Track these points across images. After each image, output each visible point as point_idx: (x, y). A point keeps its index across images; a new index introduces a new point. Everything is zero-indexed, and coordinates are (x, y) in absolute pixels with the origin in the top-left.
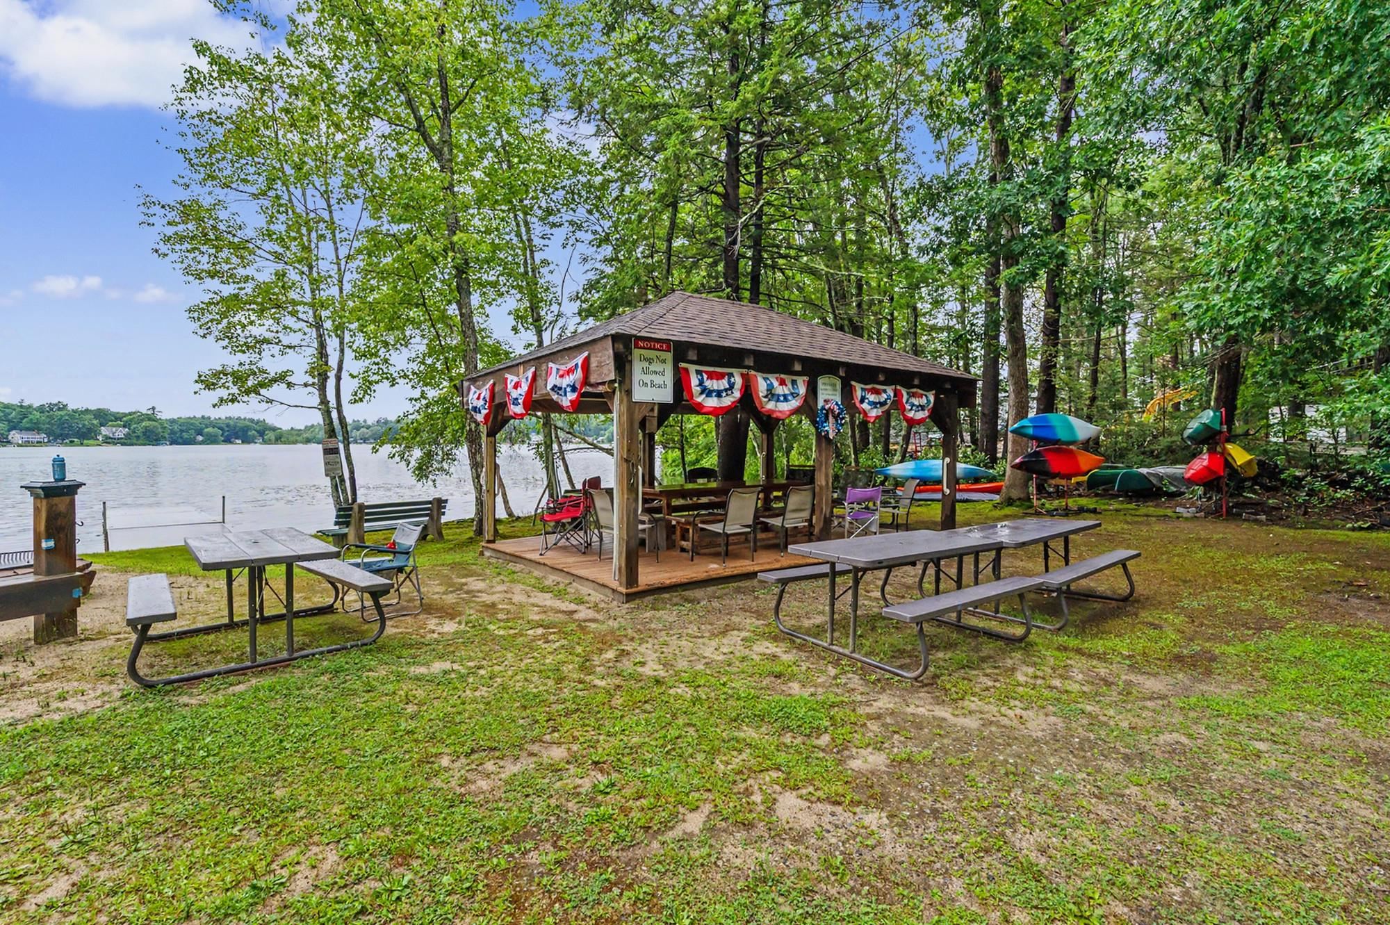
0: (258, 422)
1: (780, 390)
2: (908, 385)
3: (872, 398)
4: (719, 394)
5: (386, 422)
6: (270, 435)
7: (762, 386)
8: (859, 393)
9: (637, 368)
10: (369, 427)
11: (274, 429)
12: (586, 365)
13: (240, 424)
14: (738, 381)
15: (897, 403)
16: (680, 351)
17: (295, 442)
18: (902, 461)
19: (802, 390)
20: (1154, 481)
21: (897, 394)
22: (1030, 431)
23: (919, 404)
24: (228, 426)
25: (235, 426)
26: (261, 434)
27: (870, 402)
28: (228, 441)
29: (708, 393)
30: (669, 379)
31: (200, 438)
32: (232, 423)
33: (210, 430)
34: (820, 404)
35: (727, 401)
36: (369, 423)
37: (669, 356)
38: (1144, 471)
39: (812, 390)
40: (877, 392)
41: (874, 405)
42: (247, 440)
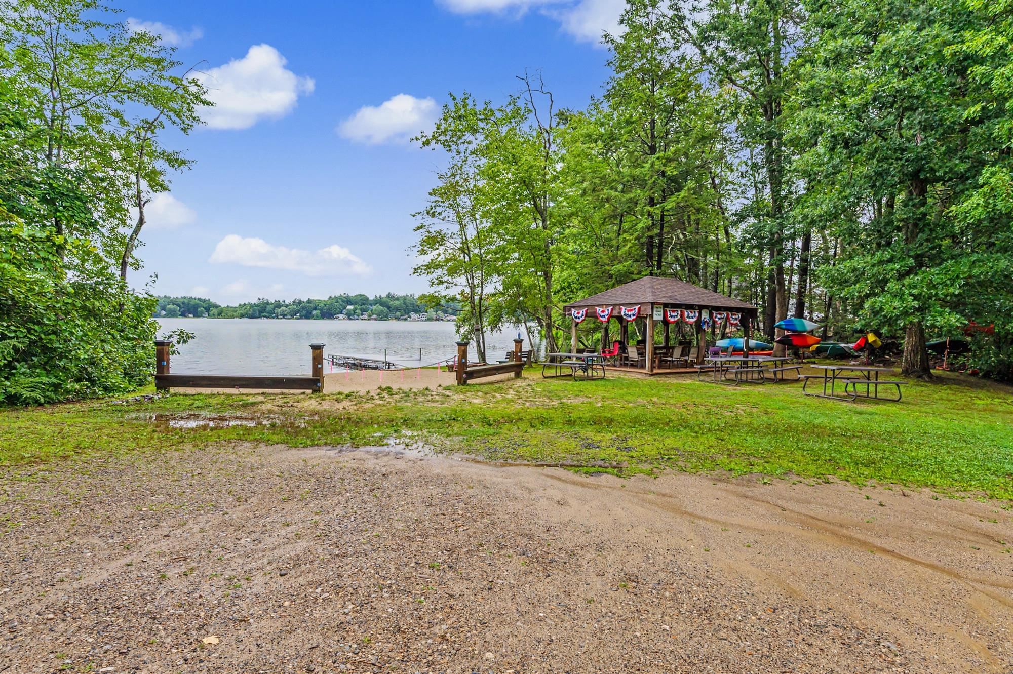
0: (205, 301)
1: (691, 315)
2: (731, 312)
3: (719, 316)
4: (674, 317)
5: (300, 302)
6: (214, 311)
7: (686, 314)
8: (715, 315)
9: (655, 310)
10: (287, 306)
11: (217, 307)
12: (639, 309)
13: (193, 302)
14: (679, 312)
15: (727, 318)
16: (665, 305)
17: (233, 317)
18: (721, 339)
19: (697, 315)
20: (847, 350)
21: (728, 315)
22: (784, 327)
23: (736, 318)
24: (183, 303)
25: (189, 304)
26: (207, 310)
27: (719, 318)
28: (183, 315)
29: (671, 316)
30: (662, 313)
31: (163, 313)
32: (186, 301)
33: (171, 306)
34: (702, 319)
35: (676, 319)
36: (287, 303)
37: (662, 306)
38: (843, 345)
39: (700, 314)
40: (720, 314)
41: (719, 319)
42: (197, 315)
